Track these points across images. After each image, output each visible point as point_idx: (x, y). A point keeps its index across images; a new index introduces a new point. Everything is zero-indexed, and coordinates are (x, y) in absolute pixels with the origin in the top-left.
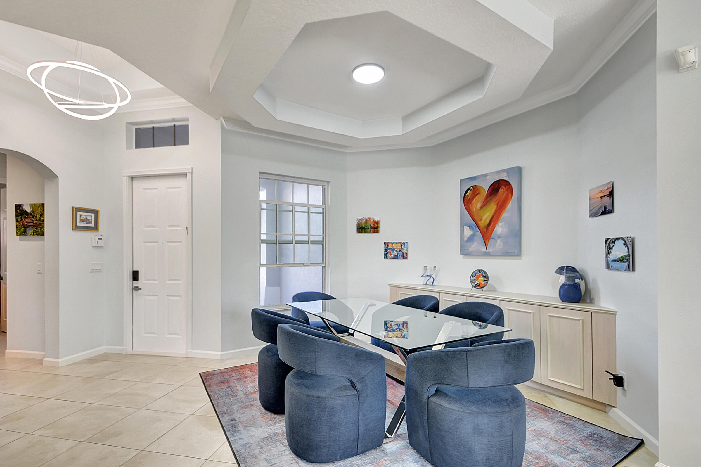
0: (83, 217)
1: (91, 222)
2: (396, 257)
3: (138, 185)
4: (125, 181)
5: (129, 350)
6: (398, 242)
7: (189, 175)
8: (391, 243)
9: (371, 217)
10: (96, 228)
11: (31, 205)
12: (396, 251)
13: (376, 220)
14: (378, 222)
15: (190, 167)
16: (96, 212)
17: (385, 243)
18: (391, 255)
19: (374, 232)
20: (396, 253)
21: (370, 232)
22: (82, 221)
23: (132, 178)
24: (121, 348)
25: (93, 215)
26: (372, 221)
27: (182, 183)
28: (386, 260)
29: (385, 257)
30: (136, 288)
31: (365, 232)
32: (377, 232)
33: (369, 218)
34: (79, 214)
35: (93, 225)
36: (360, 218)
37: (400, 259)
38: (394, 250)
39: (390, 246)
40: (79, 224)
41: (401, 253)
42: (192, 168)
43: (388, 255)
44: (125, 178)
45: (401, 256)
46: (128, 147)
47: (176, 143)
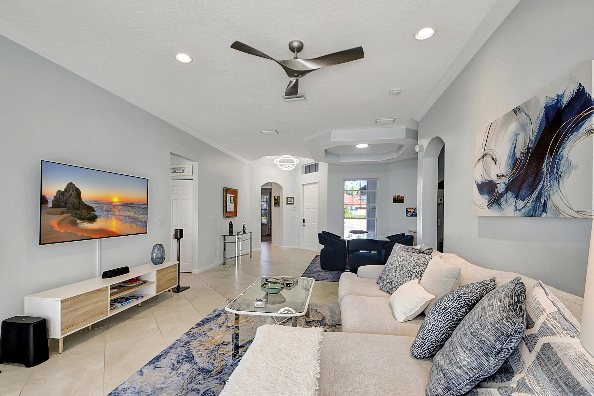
0: (289, 200)
1: (291, 202)
2: (412, 216)
3: (305, 187)
4: (301, 186)
5: (302, 248)
6: (413, 207)
7: (318, 183)
8: (409, 208)
9: (400, 195)
10: (293, 204)
11: (277, 197)
12: (412, 212)
13: (402, 196)
14: (403, 197)
15: (318, 180)
16: (293, 198)
17: (406, 208)
18: (409, 214)
19: (401, 202)
20: (412, 214)
21: (399, 203)
22: (289, 201)
23: (303, 185)
24: (299, 247)
25: (292, 199)
26: (400, 196)
27: (316, 186)
28: (407, 217)
29: (407, 215)
30: (304, 226)
31: (397, 202)
32: (403, 202)
33: (399, 195)
34: (288, 199)
35: (292, 203)
36: (395, 195)
37: (414, 216)
38: (411, 212)
39: (409, 210)
40: (288, 203)
41: (414, 213)
42: (319, 180)
43: (408, 214)
44: (301, 185)
45: (414, 215)
46: (302, 174)
47: (310, 172)
